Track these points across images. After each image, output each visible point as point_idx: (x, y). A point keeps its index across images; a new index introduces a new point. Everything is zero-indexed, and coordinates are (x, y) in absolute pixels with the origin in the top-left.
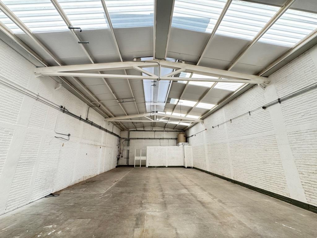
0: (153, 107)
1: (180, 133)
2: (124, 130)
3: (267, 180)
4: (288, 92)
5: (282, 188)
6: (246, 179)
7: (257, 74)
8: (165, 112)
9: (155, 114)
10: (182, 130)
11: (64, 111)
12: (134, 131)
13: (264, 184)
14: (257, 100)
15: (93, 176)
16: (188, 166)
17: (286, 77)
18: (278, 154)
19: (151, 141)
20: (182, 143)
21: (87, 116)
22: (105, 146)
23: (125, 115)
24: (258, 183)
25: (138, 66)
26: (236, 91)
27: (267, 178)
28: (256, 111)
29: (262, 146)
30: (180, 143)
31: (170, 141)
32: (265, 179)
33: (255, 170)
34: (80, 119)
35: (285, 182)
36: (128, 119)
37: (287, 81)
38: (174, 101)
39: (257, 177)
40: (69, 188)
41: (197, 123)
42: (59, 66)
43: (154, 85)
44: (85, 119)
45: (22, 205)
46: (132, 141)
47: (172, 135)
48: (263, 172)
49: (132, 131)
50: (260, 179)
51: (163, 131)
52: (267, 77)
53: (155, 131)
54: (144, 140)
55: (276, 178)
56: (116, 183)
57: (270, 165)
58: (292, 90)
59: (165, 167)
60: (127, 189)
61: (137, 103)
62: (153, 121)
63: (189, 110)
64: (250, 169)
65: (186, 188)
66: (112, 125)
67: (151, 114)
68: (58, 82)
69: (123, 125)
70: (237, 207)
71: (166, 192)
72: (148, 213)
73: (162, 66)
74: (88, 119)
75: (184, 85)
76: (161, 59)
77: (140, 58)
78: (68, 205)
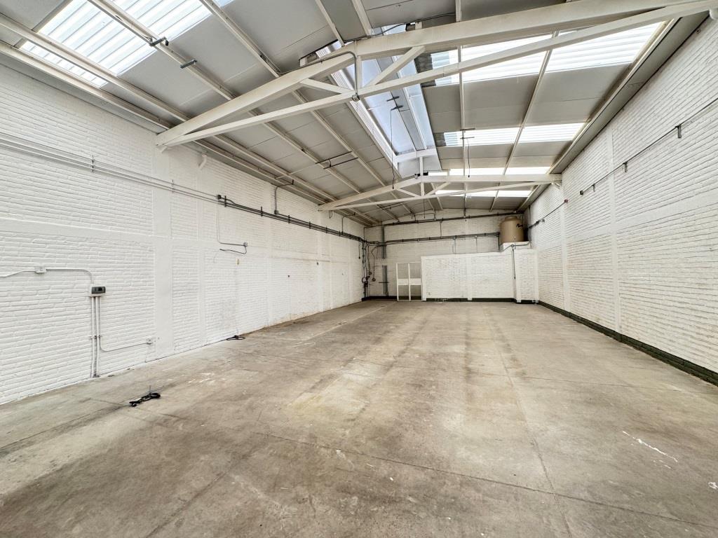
0: (416, 162)
1: (506, 220)
2: (373, 225)
3: (701, 337)
6: (649, 331)
8: (447, 170)
9: (423, 180)
10: (516, 209)
11: (226, 204)
12: (393, 224)
13: (694, 346)
16: (523, 299)
19: (432, 243)
20: (511, 243)
21: (276, 208)
22: (329, 261)
23: (354, 193)
24: (676, 345)
25: (311, 78)
26: (637, 60)
27: (702, 332)
28: (700, 120)
30: (505, 245)
31: (480, 239)
32: (698, 334)
33: (672, 309)
34: (262, 213)
36: (365, 201)
38: (453, 139)
39: (676, 327)
40: (265, 330)
41: (548, 186)
42: (183, 122)
43: (397, 107)
44: (273, 214)
46: (390, 248)
47: (488, 225)
48: (693, 313)
49: (390, 225)
50: (684, 334)
51: (462, 218)
53: (443, 220)
54: (416, 244)
59: (465, 300)
60: (349, 337)
61: (368, 162)
62: (417, 197)
63: (508, 154)
64: (661, 307)
65: (467, 344)
66: (339, 217)
67: (413, 182)
68: (201, 153)
69: (363, 215)
70: (552, 389)
71: (414, 348)
72: (346, 376)
73: (364, 57)
74: (280, 213)
75: (456, 90)
76: (358, 40)
77: (314, 53)
78: (246, 352)
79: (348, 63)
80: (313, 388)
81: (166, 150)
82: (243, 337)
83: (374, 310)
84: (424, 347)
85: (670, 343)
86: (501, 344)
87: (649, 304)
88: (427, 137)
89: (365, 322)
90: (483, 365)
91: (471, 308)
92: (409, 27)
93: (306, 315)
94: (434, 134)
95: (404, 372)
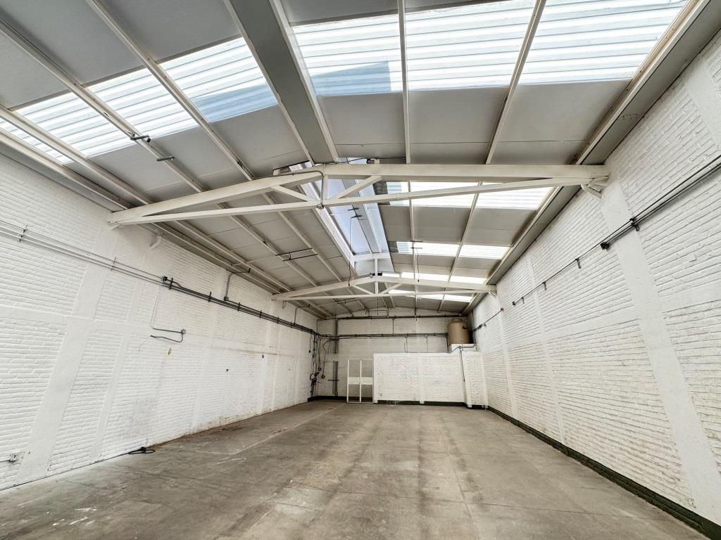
0: (372, 263)
1: (453, 322)
2: (327, 318)
3: (636, 453)
4: (651, 197)
5: (672, 480)
6: (591, 444)
7: (572, 160)
9: (377, 279)
10: (460, 312)
11: (171, 287)
12: (347, 318)
13: (631, 462)
14: (589, 228)
15: (246, 417)
16: (474, 404)
17: (641, 157)
18: (649, 374)
19: (385, 340)
20: (459, 345)
21: (227, 294)
22: (276, 354)
23: (310, 286)
24: (617, 461)
25: (281, 186)
26: (540, 208)
27: (636, 447)
28: (592, 257)
29: (613, 353)
30: (454, 346)
31: (431, 339)
32: (632, 449)
33: (606, 421)
34: (210, 298)
35: (678, 461)
36: (321, 294)
37: (645, 169)
38: (404, 247)
39: (612, 441)
40: (185, 439)
41: (486, 294)
42: (144, 205)
43: (357, 216)
44: (222, 299)
45: (79, 465)
46: (343, 343)
47: (436, 326)
48: (623, 426)
49: (343, 318)
50: (621, 449)
51: (414, 317)
52: (602, 164)
53: (395, 317)
54: (369, 340)
55: (653, 447)
56: (278, 434)
57: (637, 406)
58: (658, 191)
59: (417, 403)
60: (287, 449)
61: (326, 259)
62: (371, 295)
63: (450, 264)
64: (595, 418)
65: (421, 459)
66: (293, 307)
67: (368, 280)
68: (156, 234)
69: (317, 307)
70: (511, 519)
71: (364, 465)
72: (278, 508)
73: (331, 177)
74: (230, 299)
75: (407, 210)
76: (327, 163)
77: (288, 167)
78: (150, 472)
79: (317, 178)
80: (234, 528)
81: (117, 228)
82: (153, 449)
83: (321, 414)
84: (373, 464)
85: (611, 458)
86: (456, 459)
87: (586, 416)
88: (382, 243)
89: (309, 428)
90: (438, 488)
91: (423, 412)
92: (369, 161)
93: (240, 418)
94: (388, 242)
95: (350, 500)
